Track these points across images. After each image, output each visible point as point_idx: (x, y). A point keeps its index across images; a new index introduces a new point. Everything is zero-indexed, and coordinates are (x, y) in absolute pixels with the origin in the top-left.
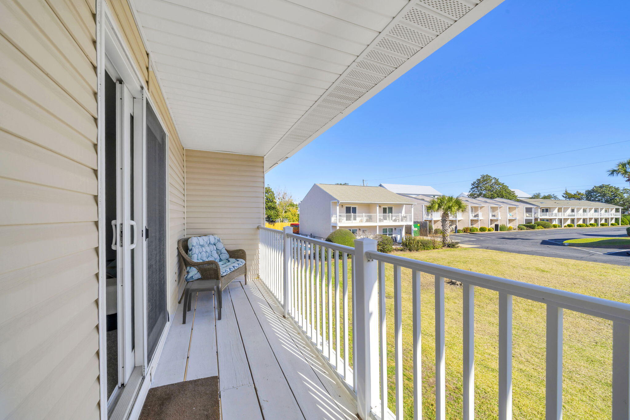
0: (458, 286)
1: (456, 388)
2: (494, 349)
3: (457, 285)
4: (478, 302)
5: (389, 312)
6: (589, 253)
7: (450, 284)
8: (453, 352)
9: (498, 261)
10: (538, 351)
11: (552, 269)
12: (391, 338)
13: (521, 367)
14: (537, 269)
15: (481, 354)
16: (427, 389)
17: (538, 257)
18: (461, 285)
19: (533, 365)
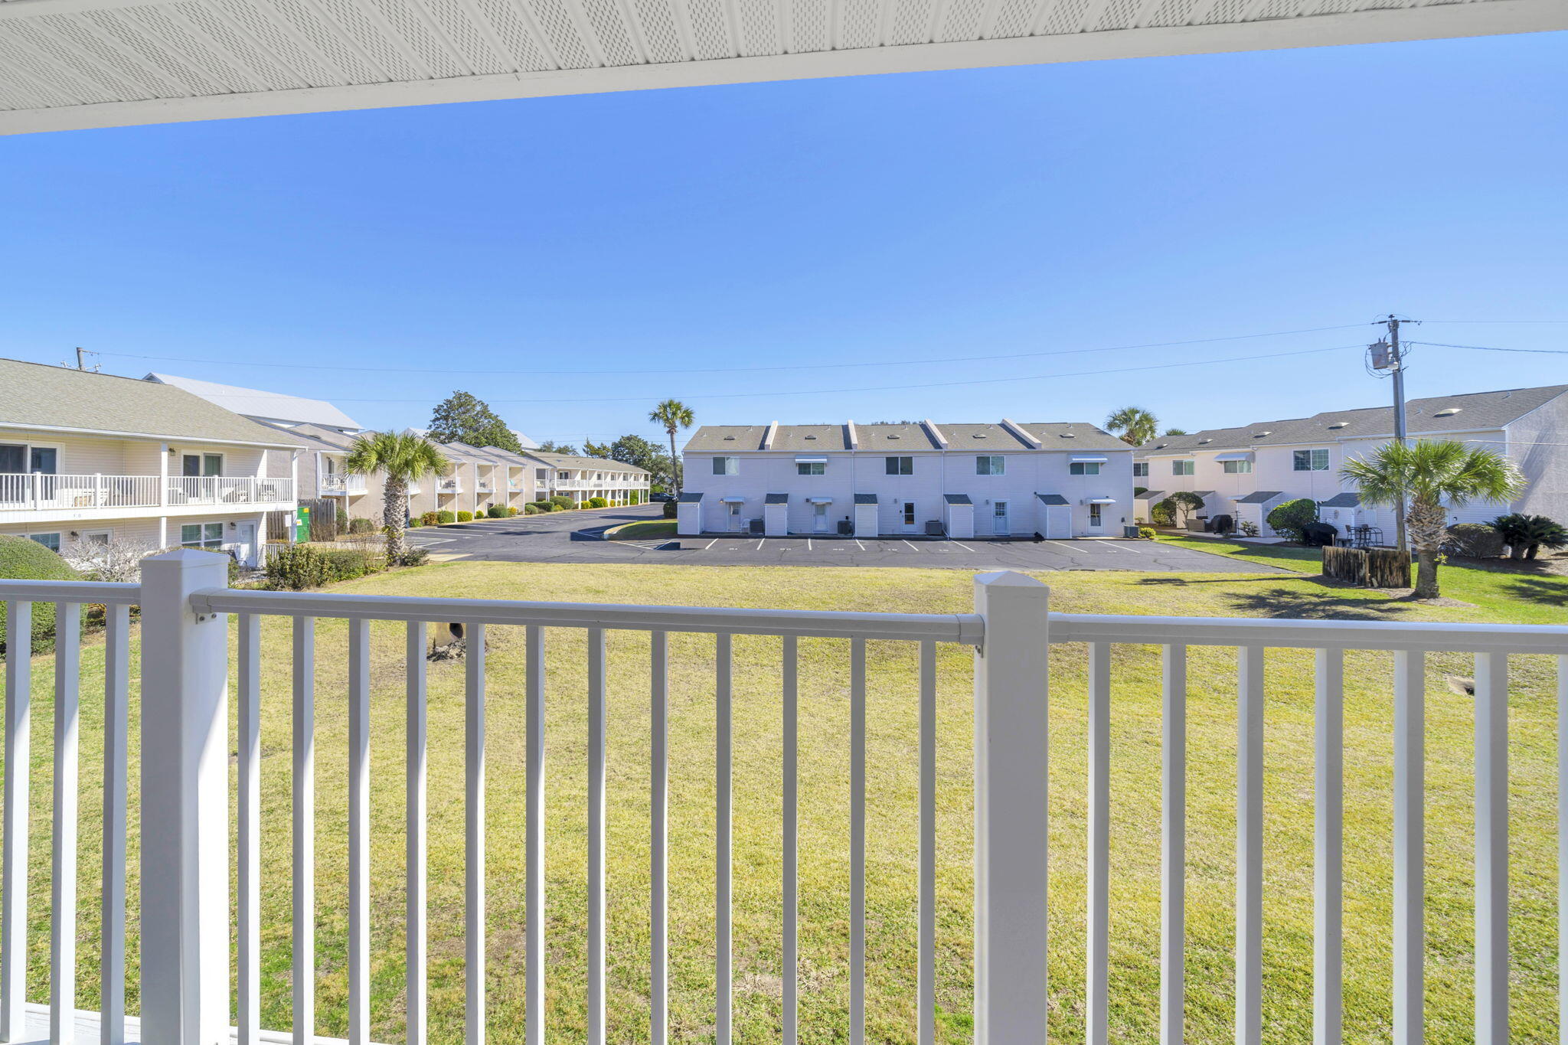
0: (453, 661)
1: (555, 920)
2: (571, 782)
3: (452, 658)
4: (507, 687)
5: (285, 804)
6: (639, 550)
7: (434, 661)
8: (504, 833)
9: (521, 584)
10: (634, 750)
11: (608, 586)
12: (329, 887)
13: (625, 795)
14: (589, 590)
15: (556, 806)
16: (498, 972)
17: (580, 566)
18: (459, 655)
19: (637, 781)
